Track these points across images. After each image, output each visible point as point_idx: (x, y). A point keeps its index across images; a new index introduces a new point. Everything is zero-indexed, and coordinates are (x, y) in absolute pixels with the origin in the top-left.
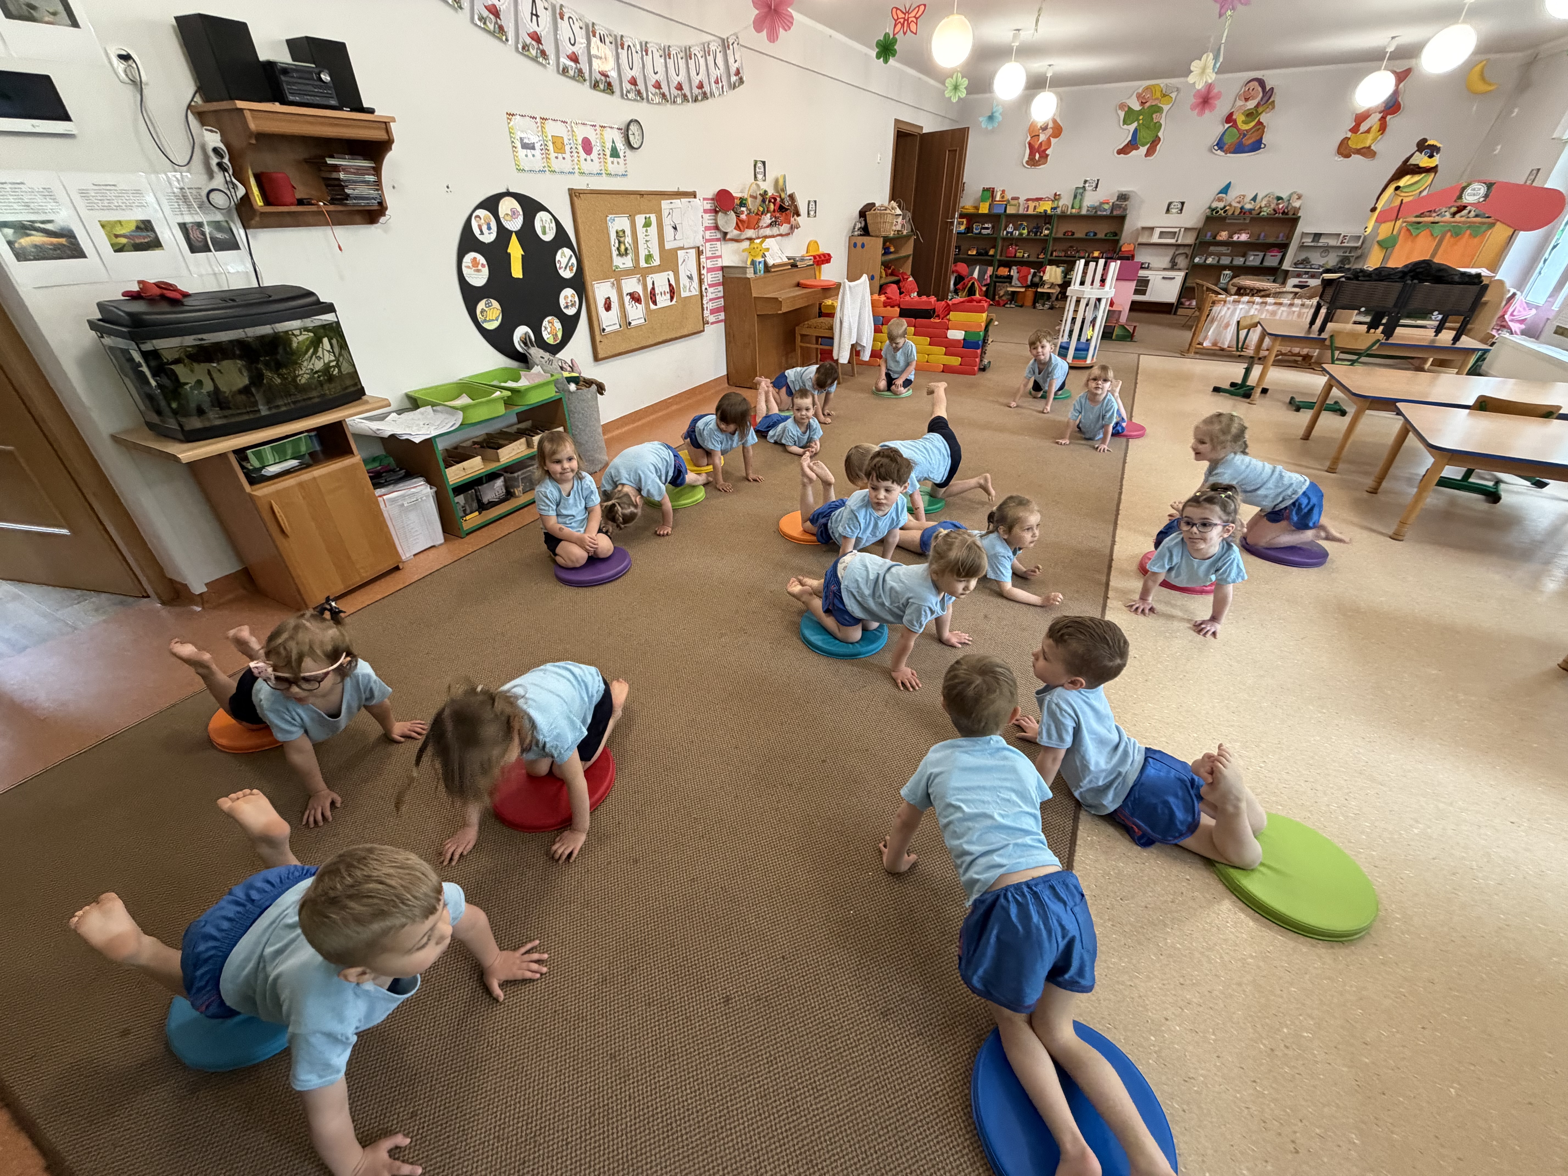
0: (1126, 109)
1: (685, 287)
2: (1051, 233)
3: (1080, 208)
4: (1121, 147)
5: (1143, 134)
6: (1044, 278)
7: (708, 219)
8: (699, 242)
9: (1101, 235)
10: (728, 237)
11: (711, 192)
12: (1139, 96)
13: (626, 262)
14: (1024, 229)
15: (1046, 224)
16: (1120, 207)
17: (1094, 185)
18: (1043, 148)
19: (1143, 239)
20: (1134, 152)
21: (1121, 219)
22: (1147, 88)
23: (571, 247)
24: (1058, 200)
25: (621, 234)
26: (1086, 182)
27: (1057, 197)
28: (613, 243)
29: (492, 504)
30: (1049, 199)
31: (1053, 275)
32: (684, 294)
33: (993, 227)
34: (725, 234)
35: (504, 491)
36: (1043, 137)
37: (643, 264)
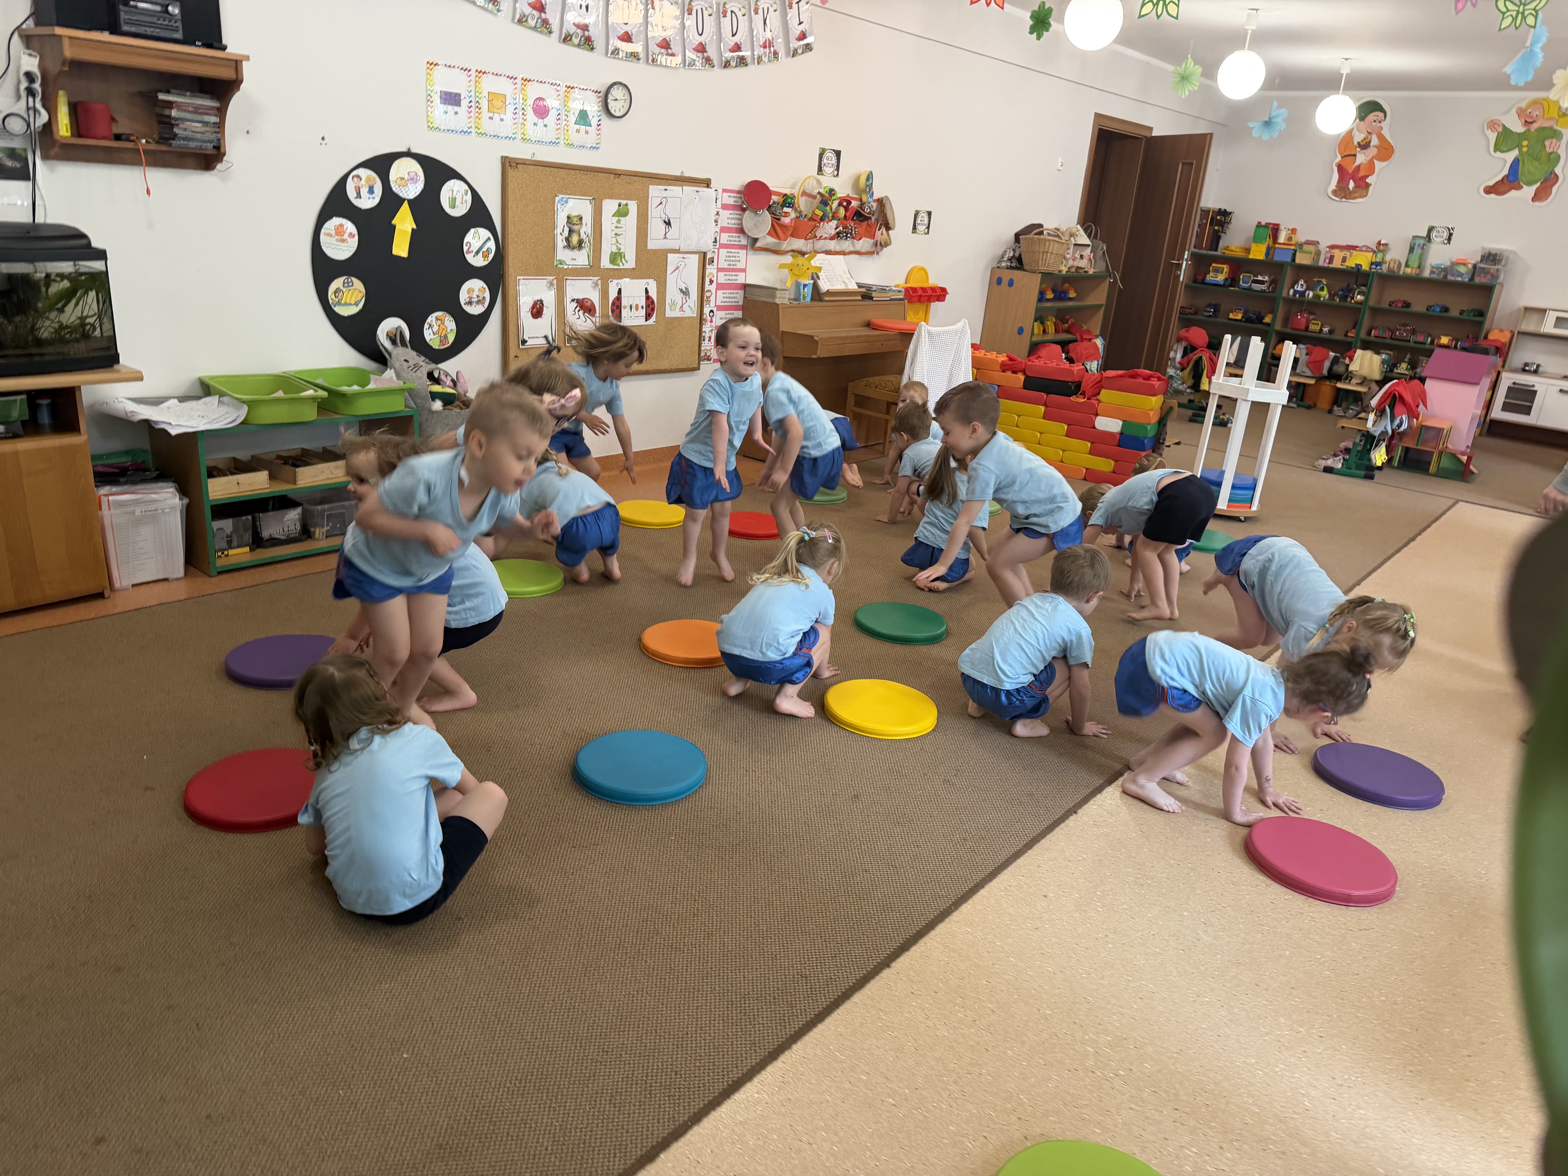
0: (1500, 129)
1: (673, 304)
2: (1367, 299)
3: (1420, 267)
4: (1491, 183)
5: (1528, 168)
6: (1351, 368)
7: (728, 218)
8: (706, 244)
9: (1454, 313)
10: (758, 244)
11: (739, 182)
12: (1521, 112)
13: (581, 258)
14: (1322, 289)
15: (1359, 286)
16: (1485, 271)
17: (1446, 235)
18: (1361, 174)
19: (1529, 325)
20: (1513, 193)
21: (1488, 290)
22: (1535, 103)
23: (491, 228)
24: (1384, 252)
25: (575, 220)
26: (1431, 230)
27: (1381, 247)
28: (559, 230)
29: (275, 542)
30: (1368, 249)
31: (1366, 365)
32: (669, 313)
33: (1273, 282)
34: (756, 240)
35: (299, 527)
36: (1361, 158)
37: (605, 263)
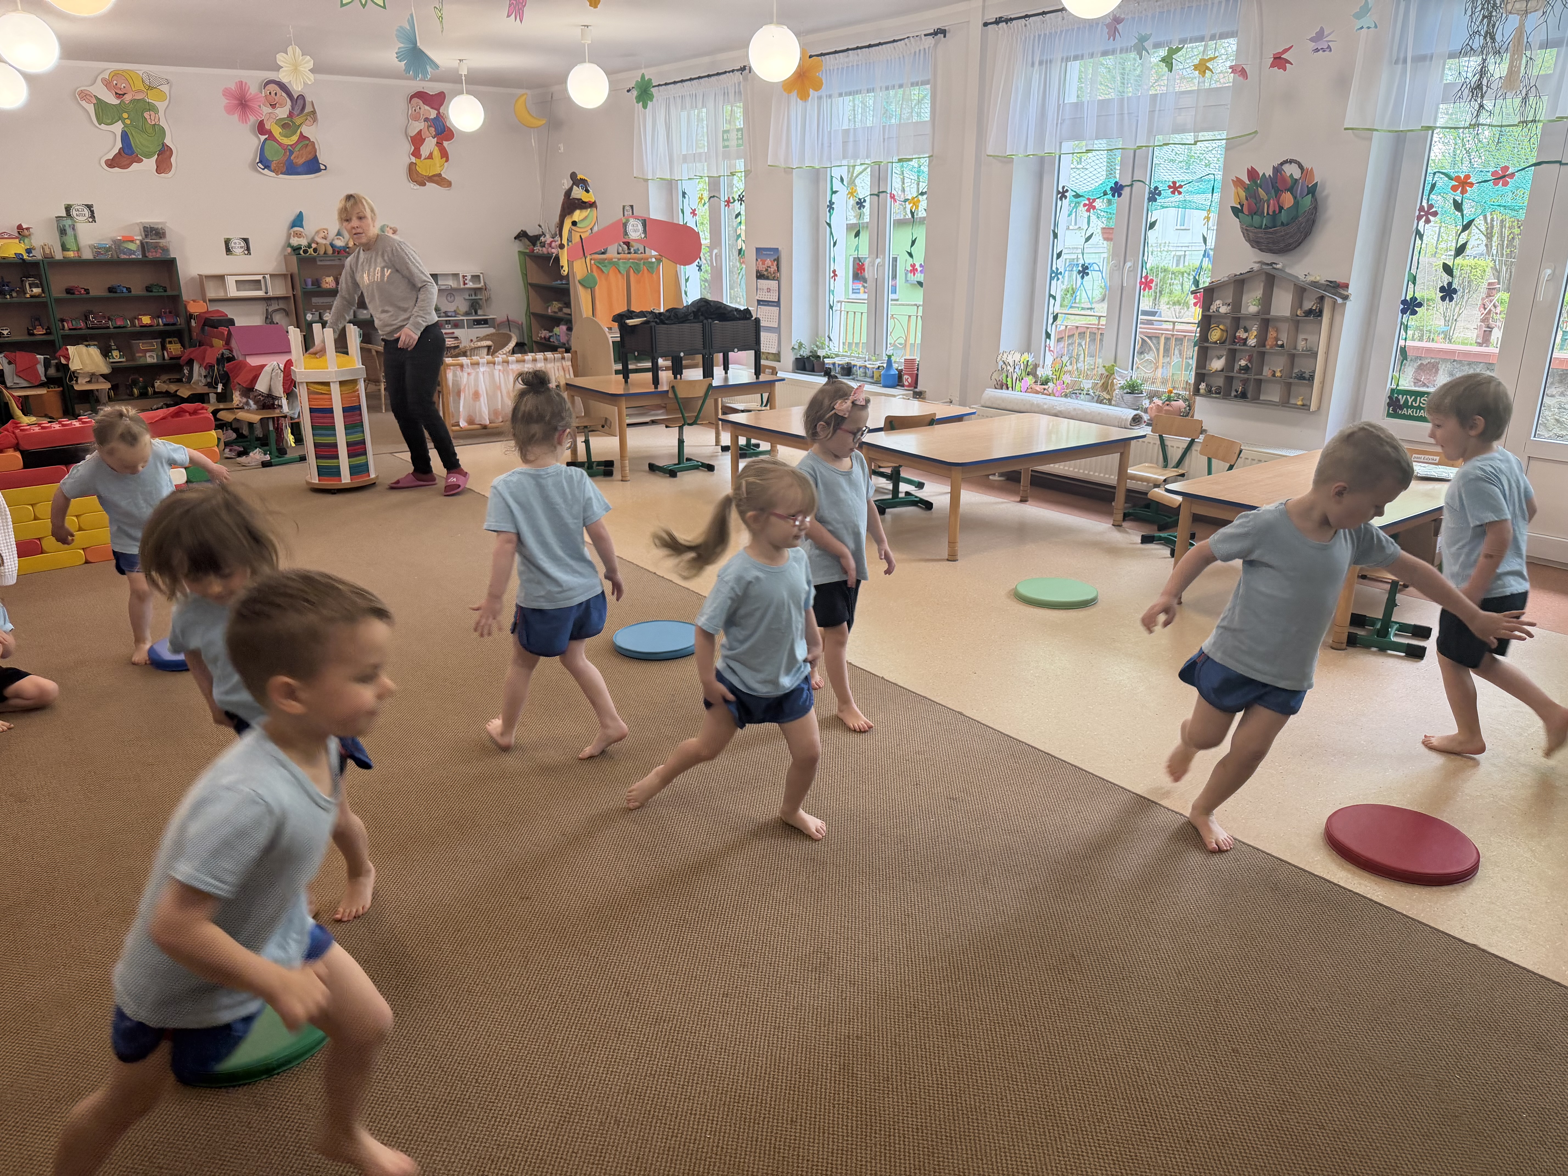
0: (94, 101)
2: (44, 291)
3: (79, 250)
4: (110, 156)
5: (139, 141)
9: (139, 291)
12: (107, 84)
15: (26, 276)
16: (155, 246)
17: (86, 212)
19: (216, 292)
20: (136, 166)
21: (167, 265)
22: (115, 74)
24: (30, 237)
26: (68, 208)
27: (24, 233)
30: (11, 235)
31: (85, 360)
